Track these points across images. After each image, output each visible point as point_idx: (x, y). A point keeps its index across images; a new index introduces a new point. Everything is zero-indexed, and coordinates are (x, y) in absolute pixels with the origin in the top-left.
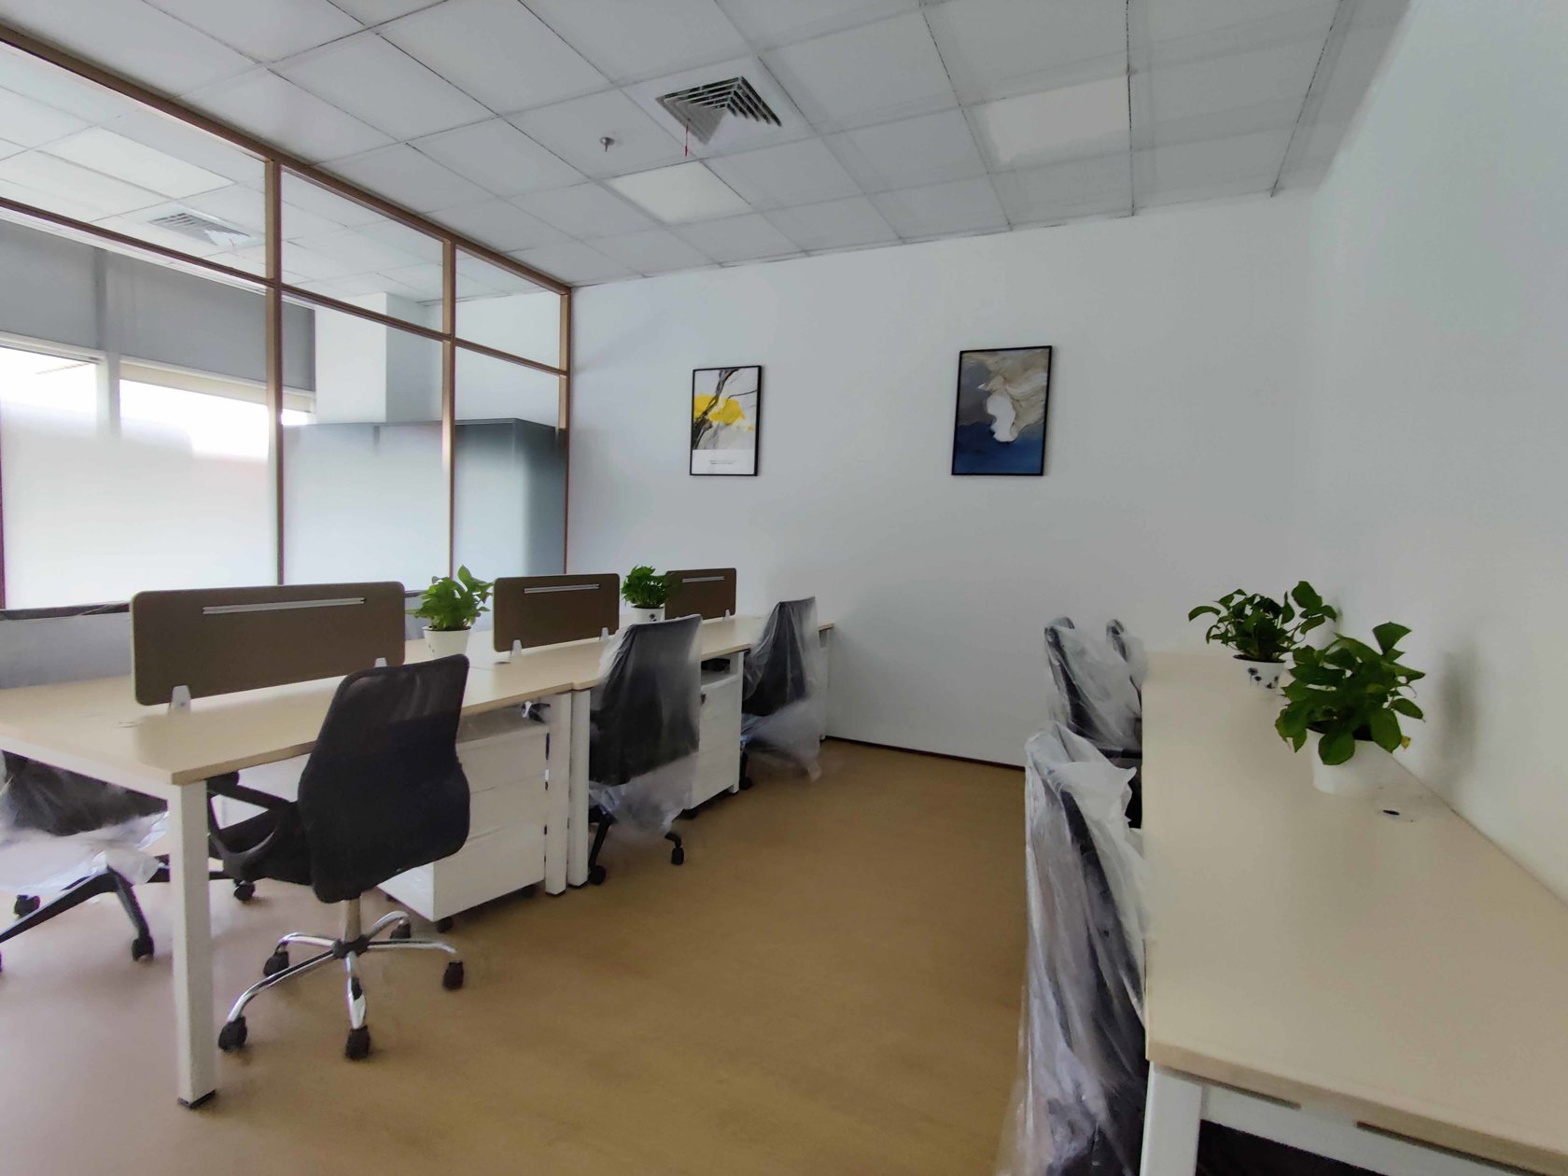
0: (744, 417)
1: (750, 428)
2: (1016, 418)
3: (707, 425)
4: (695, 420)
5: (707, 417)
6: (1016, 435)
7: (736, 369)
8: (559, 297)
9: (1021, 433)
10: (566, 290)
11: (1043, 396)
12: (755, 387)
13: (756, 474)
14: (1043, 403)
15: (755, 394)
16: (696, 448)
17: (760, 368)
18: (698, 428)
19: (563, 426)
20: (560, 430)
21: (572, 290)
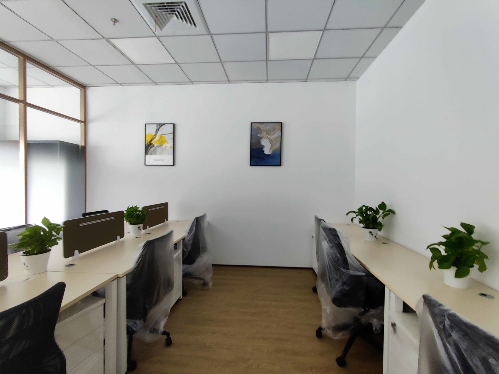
0: (168, 143)
1: (171, 147)
2: (271, 146)
3: (152, 146)
4: (146, 144)
5: (152, 142)
6: (271, 152)
7: (164, 124)
8: (79, 90)
9: (273, 151)
10: (83, 87)
11: (280, 139)
12: (172, 131)
13: (174, 165)
14: (280, 141)
15: (172, 134)
16: (147, 155)
17: (174, 124)
18: (148, 147)
19: (83, 144)
20: (82, 146)
21: (86, 88)
